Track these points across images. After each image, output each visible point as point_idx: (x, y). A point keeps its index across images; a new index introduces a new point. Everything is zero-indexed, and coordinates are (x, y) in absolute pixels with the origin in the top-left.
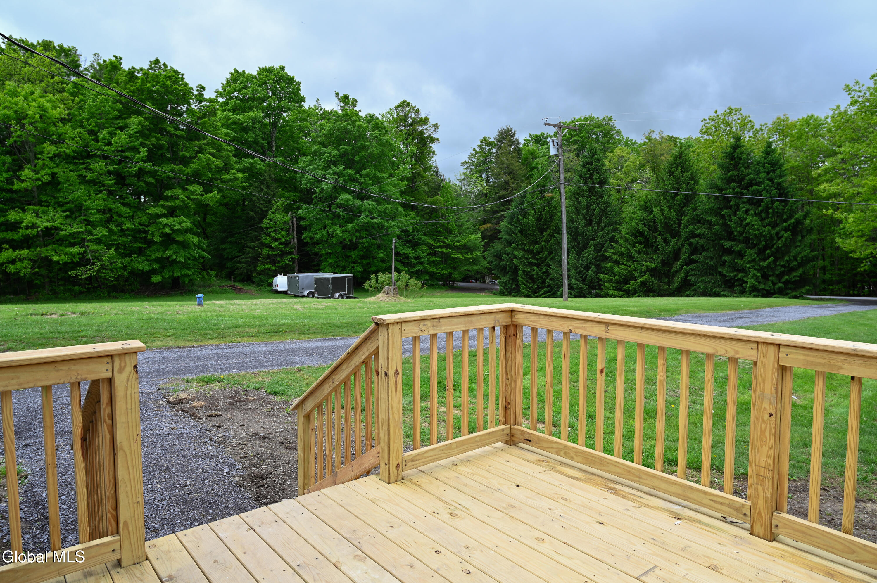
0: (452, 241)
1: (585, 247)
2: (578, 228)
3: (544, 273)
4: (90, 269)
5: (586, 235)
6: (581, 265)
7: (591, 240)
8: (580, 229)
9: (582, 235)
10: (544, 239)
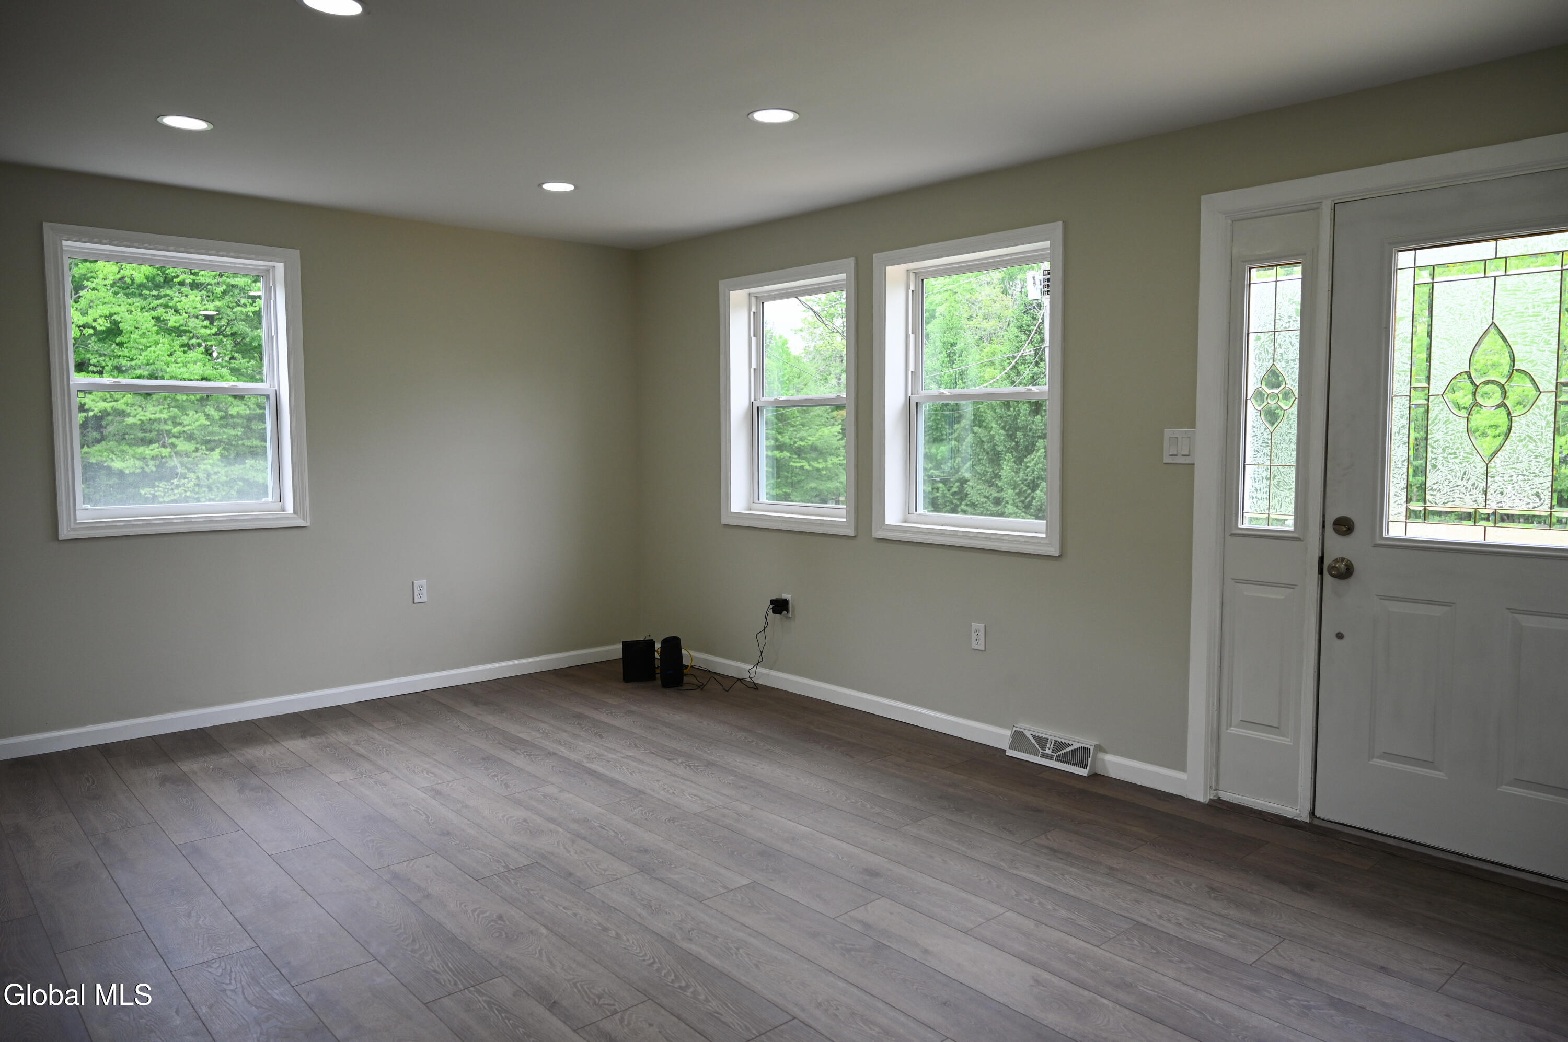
0: (791, 439)
1: (1030, 449)
2: (1016, 418)
3: (954, 494)
4: (178, 486)
5: (1031, 430)
6: (1024, 480)
7: (1040, 437)
8: (1021, 421)
9: (1024, 429)
10: (954, 436)
